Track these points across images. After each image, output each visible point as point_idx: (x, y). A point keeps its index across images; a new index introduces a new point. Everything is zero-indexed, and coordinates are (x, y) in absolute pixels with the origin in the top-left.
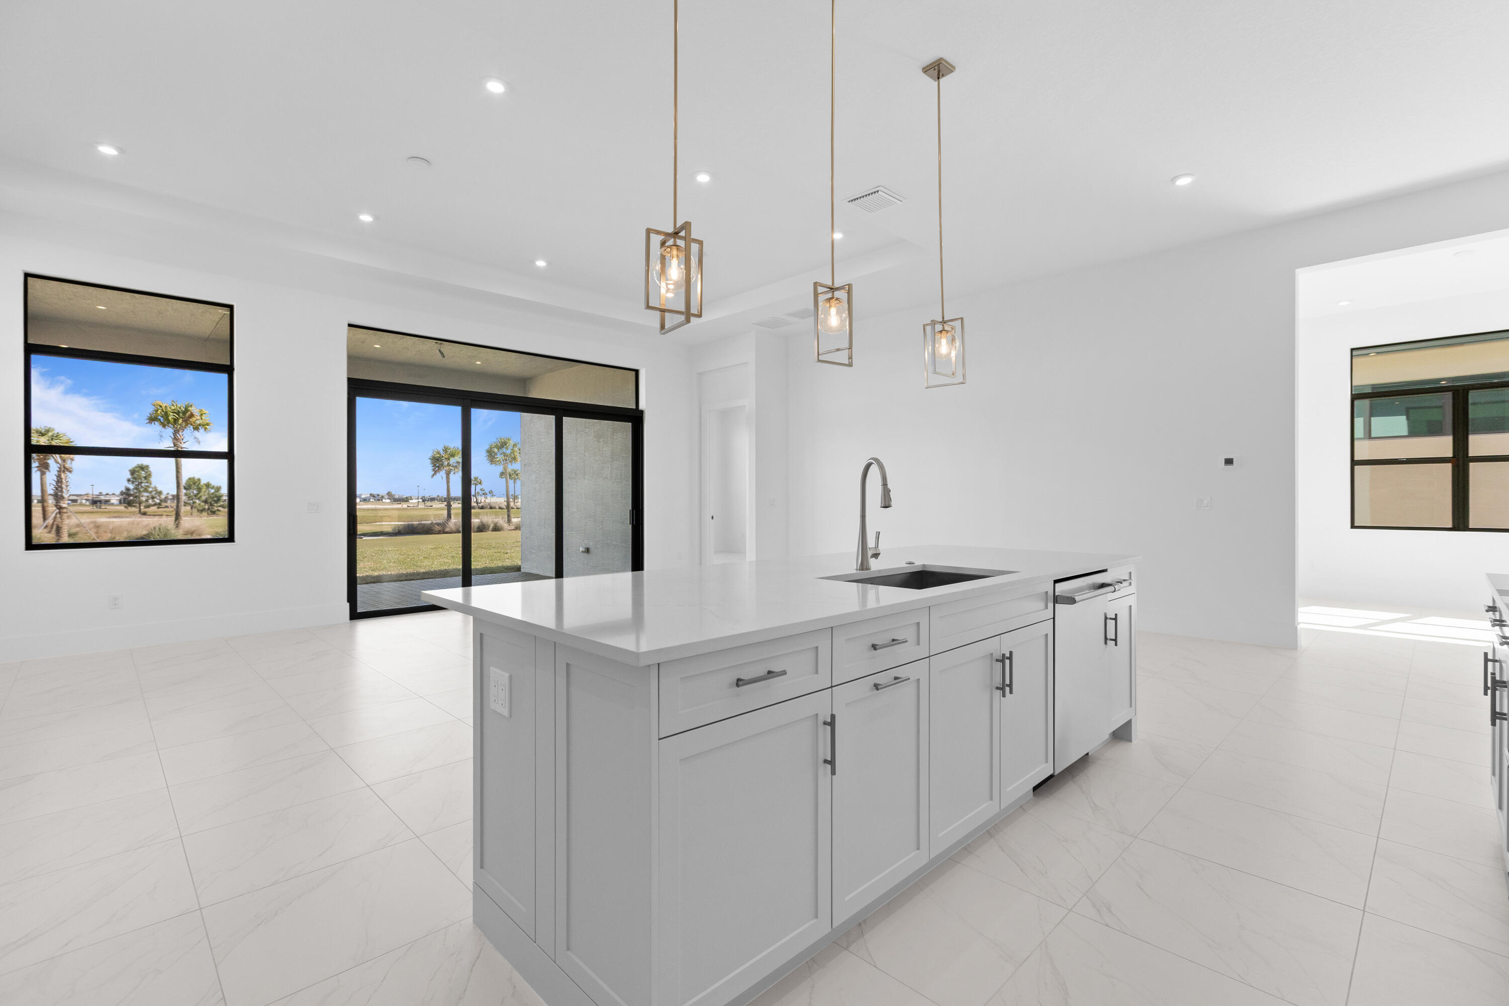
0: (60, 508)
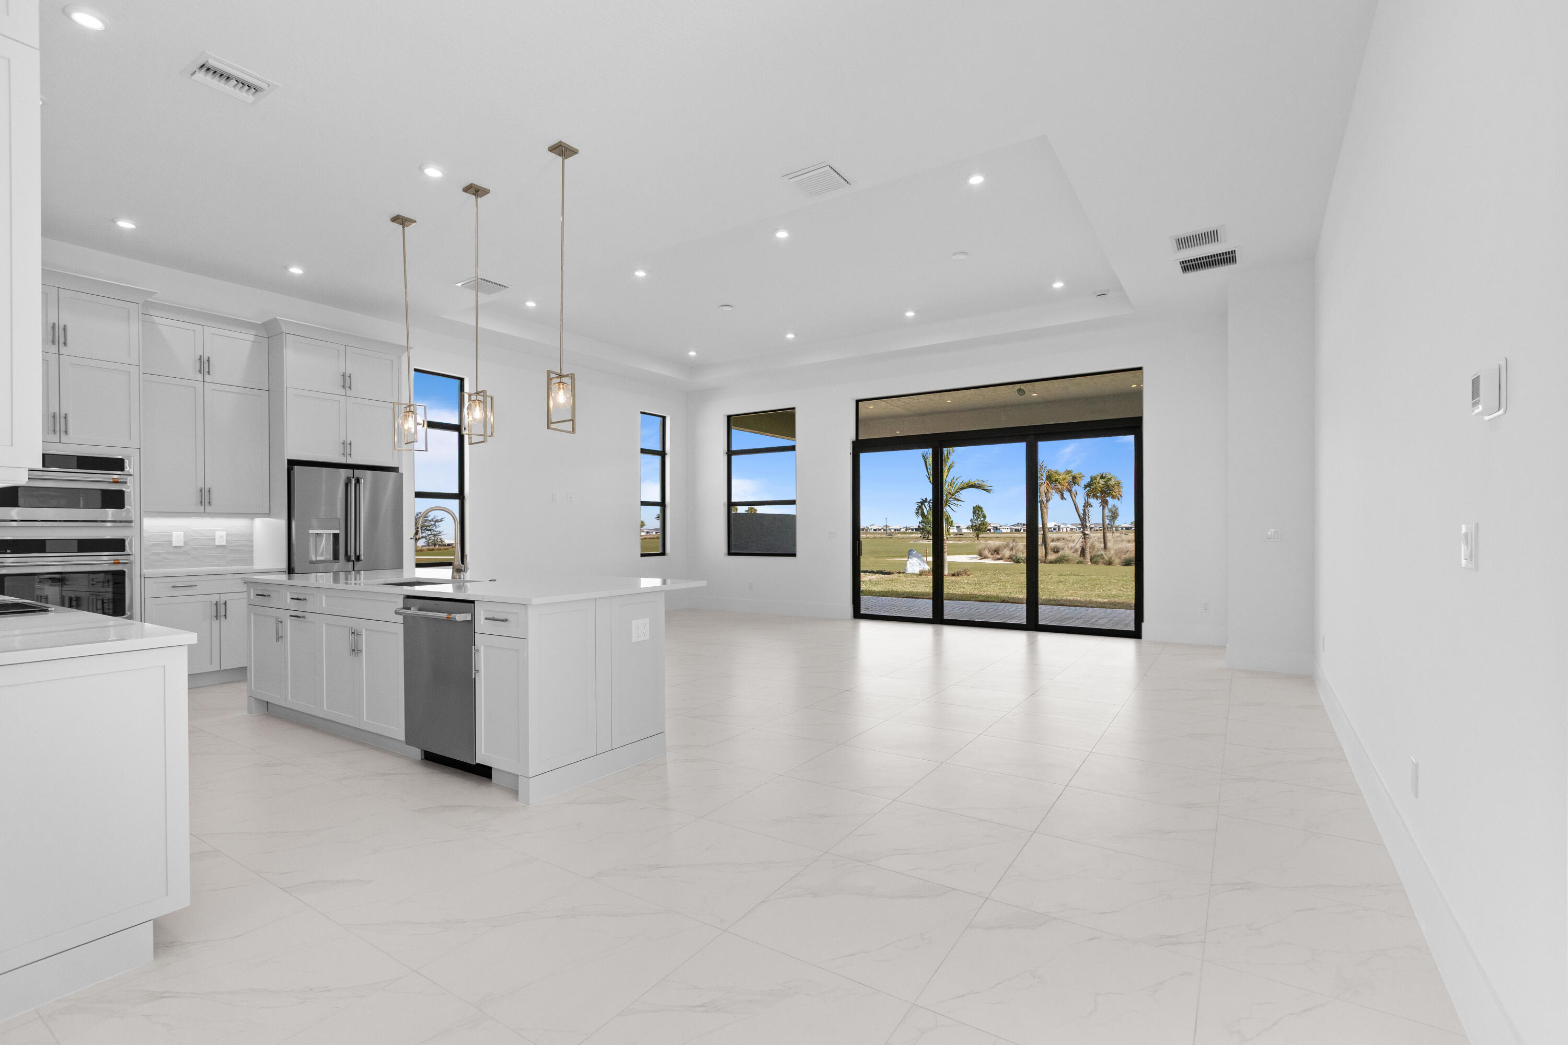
0: (1084, 534)
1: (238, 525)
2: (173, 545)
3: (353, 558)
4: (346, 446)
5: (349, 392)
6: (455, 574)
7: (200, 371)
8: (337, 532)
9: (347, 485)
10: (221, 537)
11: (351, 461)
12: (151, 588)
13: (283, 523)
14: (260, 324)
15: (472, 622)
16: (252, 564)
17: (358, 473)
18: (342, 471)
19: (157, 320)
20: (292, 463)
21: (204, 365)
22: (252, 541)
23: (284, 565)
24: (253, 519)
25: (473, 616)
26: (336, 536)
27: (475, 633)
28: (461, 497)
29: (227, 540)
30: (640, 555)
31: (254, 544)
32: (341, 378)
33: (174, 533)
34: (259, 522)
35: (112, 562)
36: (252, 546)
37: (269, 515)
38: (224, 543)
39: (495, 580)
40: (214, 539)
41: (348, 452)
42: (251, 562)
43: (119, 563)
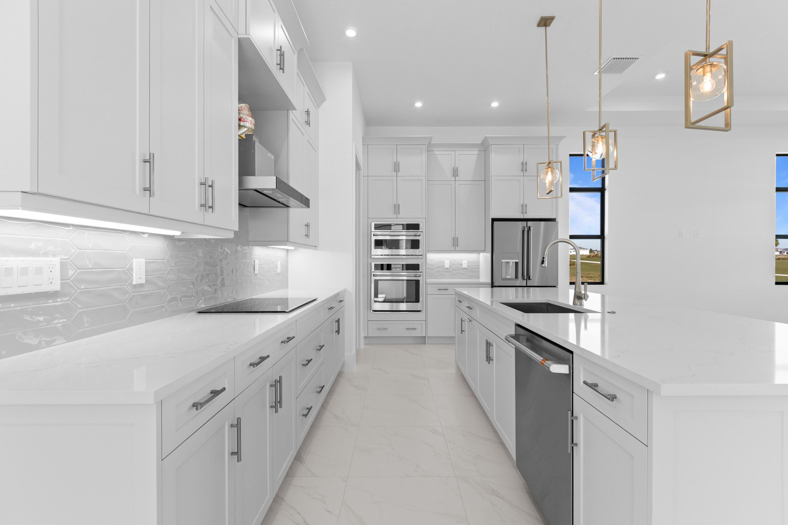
1: (472, 257)
2: (445, 267)
3: (526, 278)
4: (524, 207)
5: (526, 174)
6: (576, 301)
7: (453, 175)
8: (517, 261)
9: (523, 231)
10: (465, 263)
11: (526, 217)
12: (431, 290)
13: (489, 255)
14: (480, 144)
15: (570, 377)
16: (479, 278)
17: (530, 223)
18: (520, 223)
19: (436, 153)
20: (494, 220)
21: (455, 173)
22: (479, 266)
23: (489, 281)
24: (479, 253)
25: (571, 369)
26: (517, 263)
27: (573, 392)
28: (602, 237)
29: (467, 265)
30: (774, 283)
31: (480, 268)
32: (520, 166)
33: (446, 261)
34: (482, 254)
35: (414, 275)
36: (479, 269)
37: (484, 251)
38: (466, 267)
39: (614, 313)
40: (462, 265)
41: (525, 211)
42: (478, 277)
43: (416, 276)
